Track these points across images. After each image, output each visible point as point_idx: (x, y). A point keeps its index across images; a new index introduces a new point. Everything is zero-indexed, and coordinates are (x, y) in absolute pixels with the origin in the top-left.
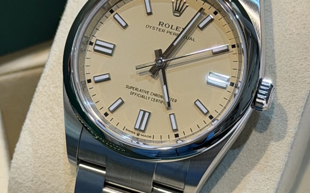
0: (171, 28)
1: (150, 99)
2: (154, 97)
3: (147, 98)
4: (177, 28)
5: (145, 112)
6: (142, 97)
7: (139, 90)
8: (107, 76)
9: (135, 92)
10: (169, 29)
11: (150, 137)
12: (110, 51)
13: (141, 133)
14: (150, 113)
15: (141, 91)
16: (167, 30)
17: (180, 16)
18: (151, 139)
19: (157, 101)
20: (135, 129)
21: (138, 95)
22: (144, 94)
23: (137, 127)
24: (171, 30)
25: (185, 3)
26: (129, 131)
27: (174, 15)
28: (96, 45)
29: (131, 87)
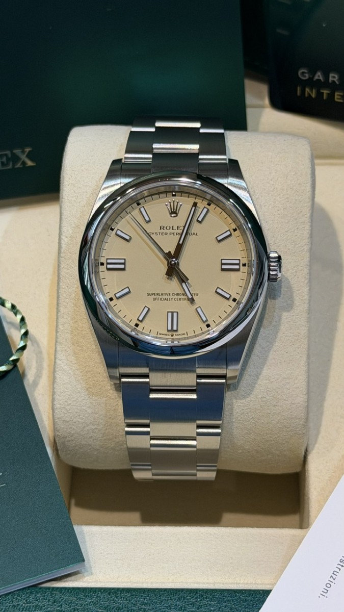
0: (173, 229)
1: (173, 299)
2: (177, 297)
3: (171, 299)
4: (178, 228)
5: (172, 313)
6: (165, 299)
7: (160, 294)
8: (127, 290)
9: (157, 297)
10: (171, 231)
11: (184, 334)
12: (122, 266)
13: (174, 333)
14: (177, 312)
15: (162, 294)
16: (168, 232)
17: (177, 216)
18: (186, 336)
19: (180, 300)
20: (168, 331)
21: (161, 299)
22: (166, 297)
23: (170, 328)
24: (173, 231)
25: (178, 203)
26: (163, 334)
27: (171, 216)
28: (108, 264)
29: (152, 294)
